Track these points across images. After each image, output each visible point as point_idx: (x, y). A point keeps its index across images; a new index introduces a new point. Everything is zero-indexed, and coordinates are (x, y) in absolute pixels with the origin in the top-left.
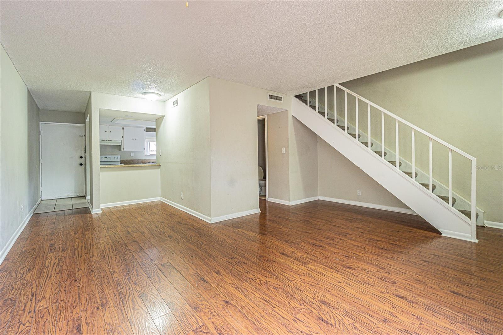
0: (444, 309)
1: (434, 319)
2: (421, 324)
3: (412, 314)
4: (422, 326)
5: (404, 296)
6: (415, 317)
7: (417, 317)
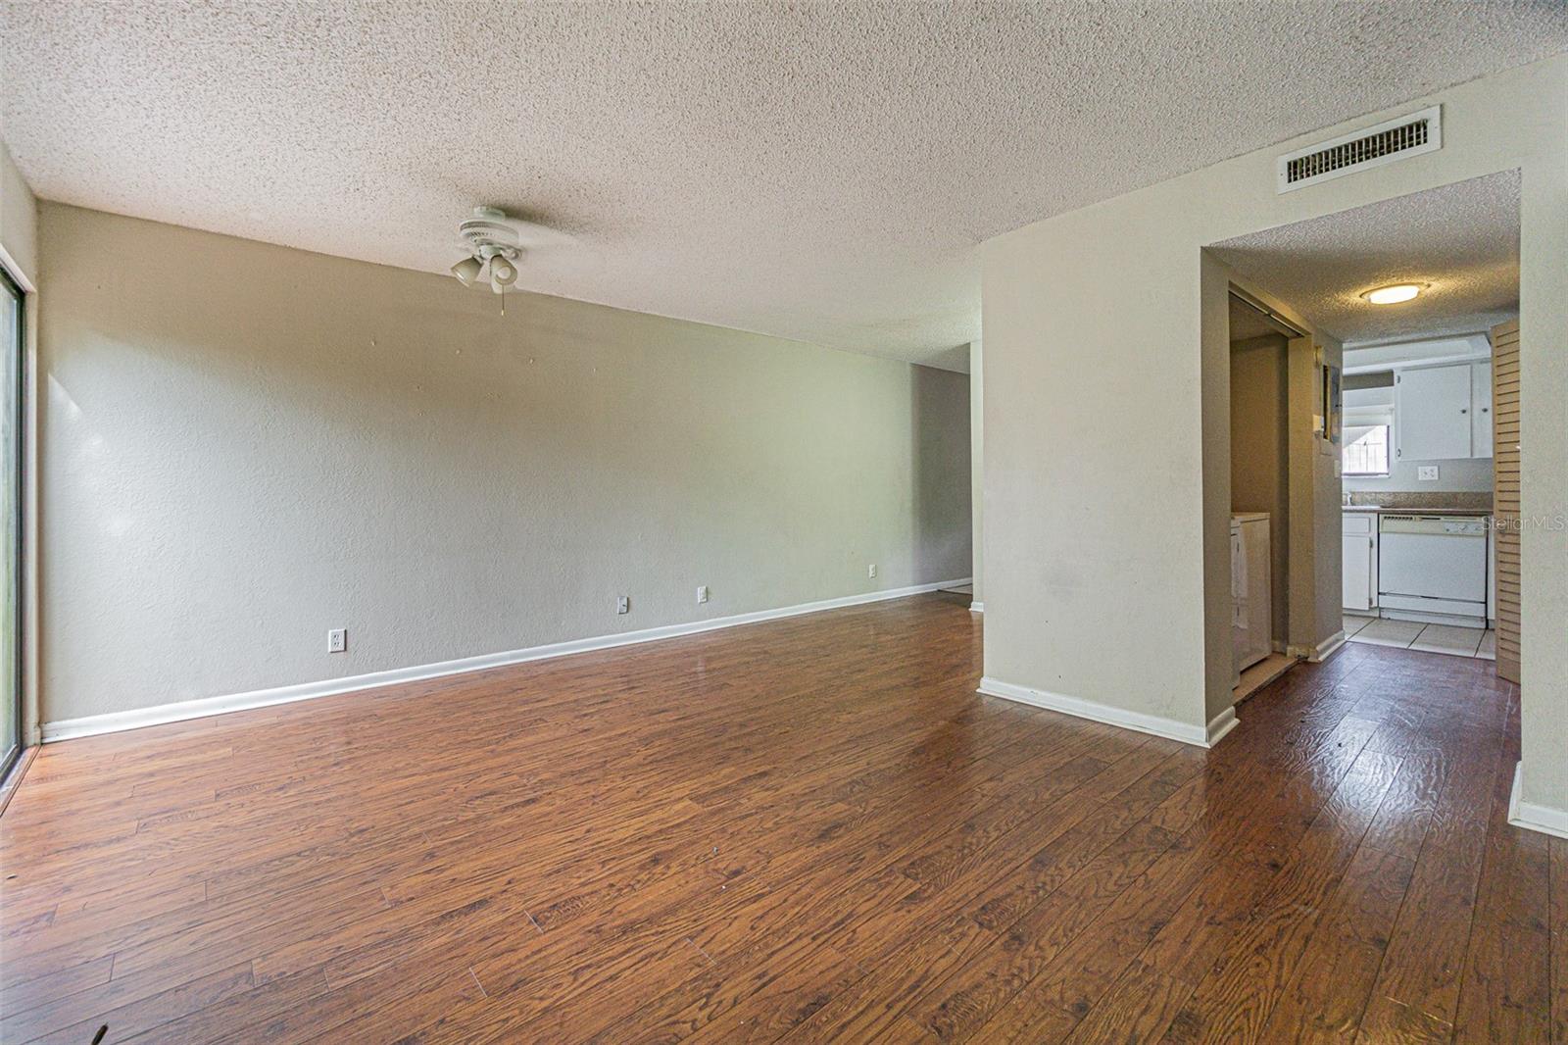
0: (380, 964)
1: (376, 926)
2: (383, 899)
3: (413, 898)
4: (379, 897)
5: (474, 914)
6: (404, 899)
7: (402, 902)
